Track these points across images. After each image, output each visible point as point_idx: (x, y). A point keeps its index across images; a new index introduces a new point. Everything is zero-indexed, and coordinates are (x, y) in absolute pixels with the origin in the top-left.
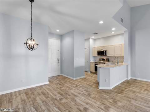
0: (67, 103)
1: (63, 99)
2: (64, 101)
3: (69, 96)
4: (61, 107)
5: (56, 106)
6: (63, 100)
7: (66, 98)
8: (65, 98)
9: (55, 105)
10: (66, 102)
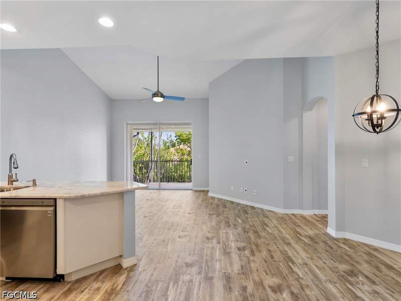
0: (268, 272)
1: (270, 287)
2: (271, 281)
3: (244, 289)
4: (285, 271)
5: (297, 276)
6: (271, 284)
7: (260, 284)
8: (264, 288)
9: (300, 280)
10: (267, 274)
